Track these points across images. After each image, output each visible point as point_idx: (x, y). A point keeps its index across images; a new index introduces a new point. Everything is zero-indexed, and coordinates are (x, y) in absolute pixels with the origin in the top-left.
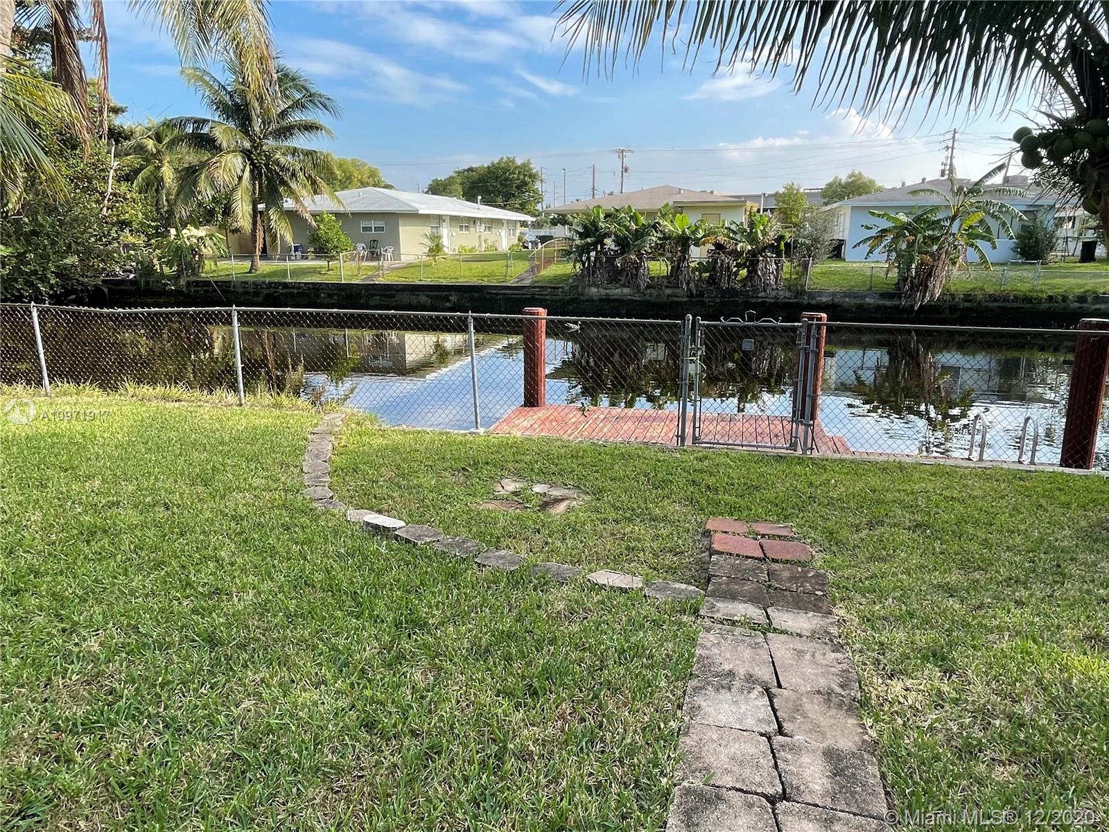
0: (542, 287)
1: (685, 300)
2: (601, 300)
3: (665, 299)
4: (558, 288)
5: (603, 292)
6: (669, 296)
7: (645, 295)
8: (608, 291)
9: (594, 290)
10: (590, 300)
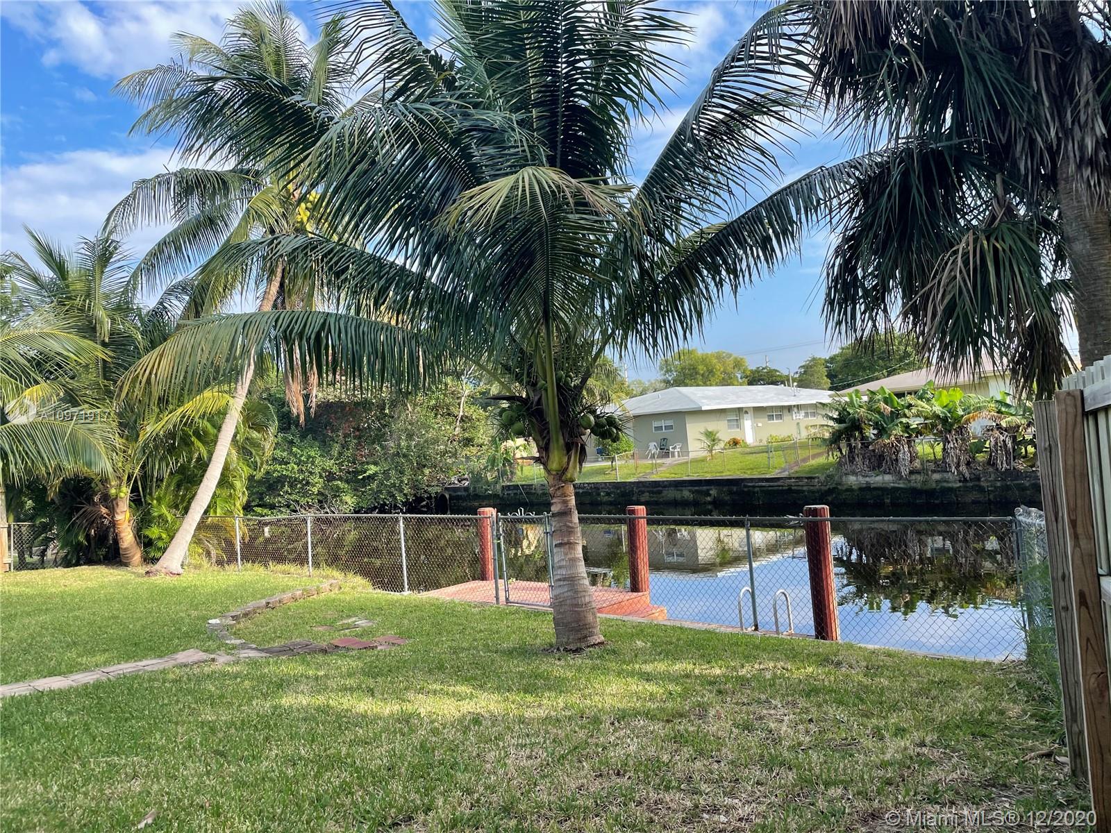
0: (797, 478)
1: (959, 485)
2: (861, 489)
3: (934, 485)
4: (814, 478)
5: (862, 480)
6: (937, 481)
7: (910, 481)
8: (867, 479)
9: (852, 479)
10: (850, 490)
